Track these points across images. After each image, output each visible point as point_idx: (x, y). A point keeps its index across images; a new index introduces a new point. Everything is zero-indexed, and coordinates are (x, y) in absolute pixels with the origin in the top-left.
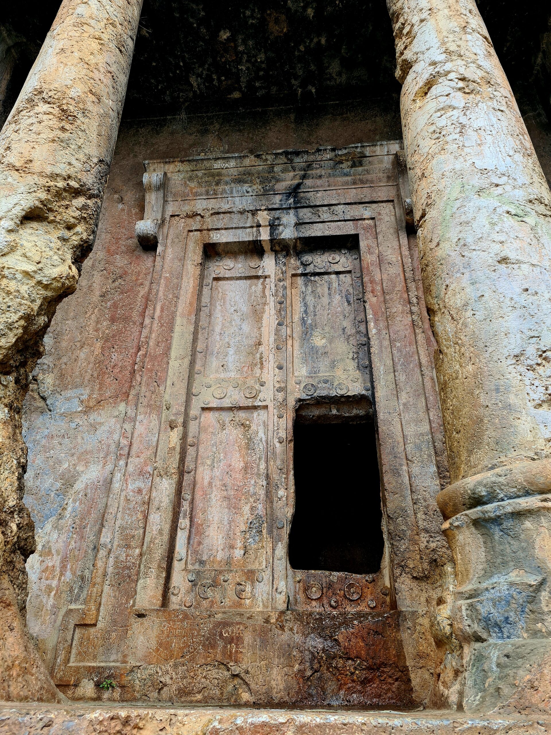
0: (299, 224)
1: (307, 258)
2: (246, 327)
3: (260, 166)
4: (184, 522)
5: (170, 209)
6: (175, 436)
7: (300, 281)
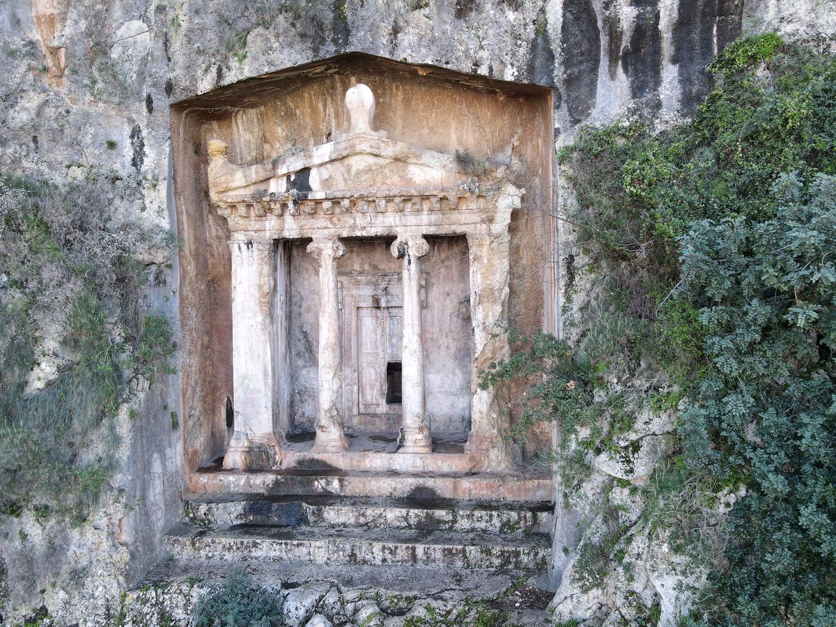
0: (387, 302)
1: (390, 310)
2: (372, 335)
3: (374, 280)
4: (361, 394)
5: (344, 293)
6: (356, 374)
7: (388, 318)
